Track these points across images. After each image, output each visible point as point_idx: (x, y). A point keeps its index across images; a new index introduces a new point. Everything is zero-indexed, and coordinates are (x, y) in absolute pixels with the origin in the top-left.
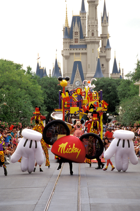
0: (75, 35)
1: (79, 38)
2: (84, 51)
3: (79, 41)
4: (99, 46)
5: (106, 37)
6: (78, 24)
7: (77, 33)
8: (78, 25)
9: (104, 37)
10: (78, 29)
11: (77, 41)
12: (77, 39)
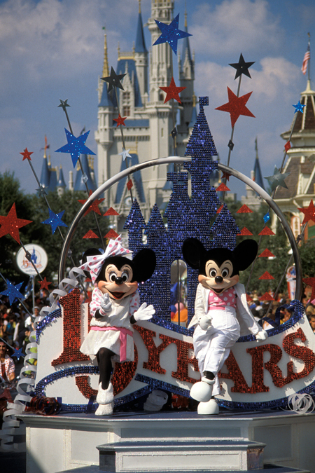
0: (124, 98)
1: (132, 104)
2: (143, 133)
3: (132, 111)
4: (176, 121)
5: (189, 103)
6: (130, 76)
7: (129, 94)
8: (130, 79)
9: (186, 103)
10: (130, 87)
11: (129, 112)
12: (129, 107)
